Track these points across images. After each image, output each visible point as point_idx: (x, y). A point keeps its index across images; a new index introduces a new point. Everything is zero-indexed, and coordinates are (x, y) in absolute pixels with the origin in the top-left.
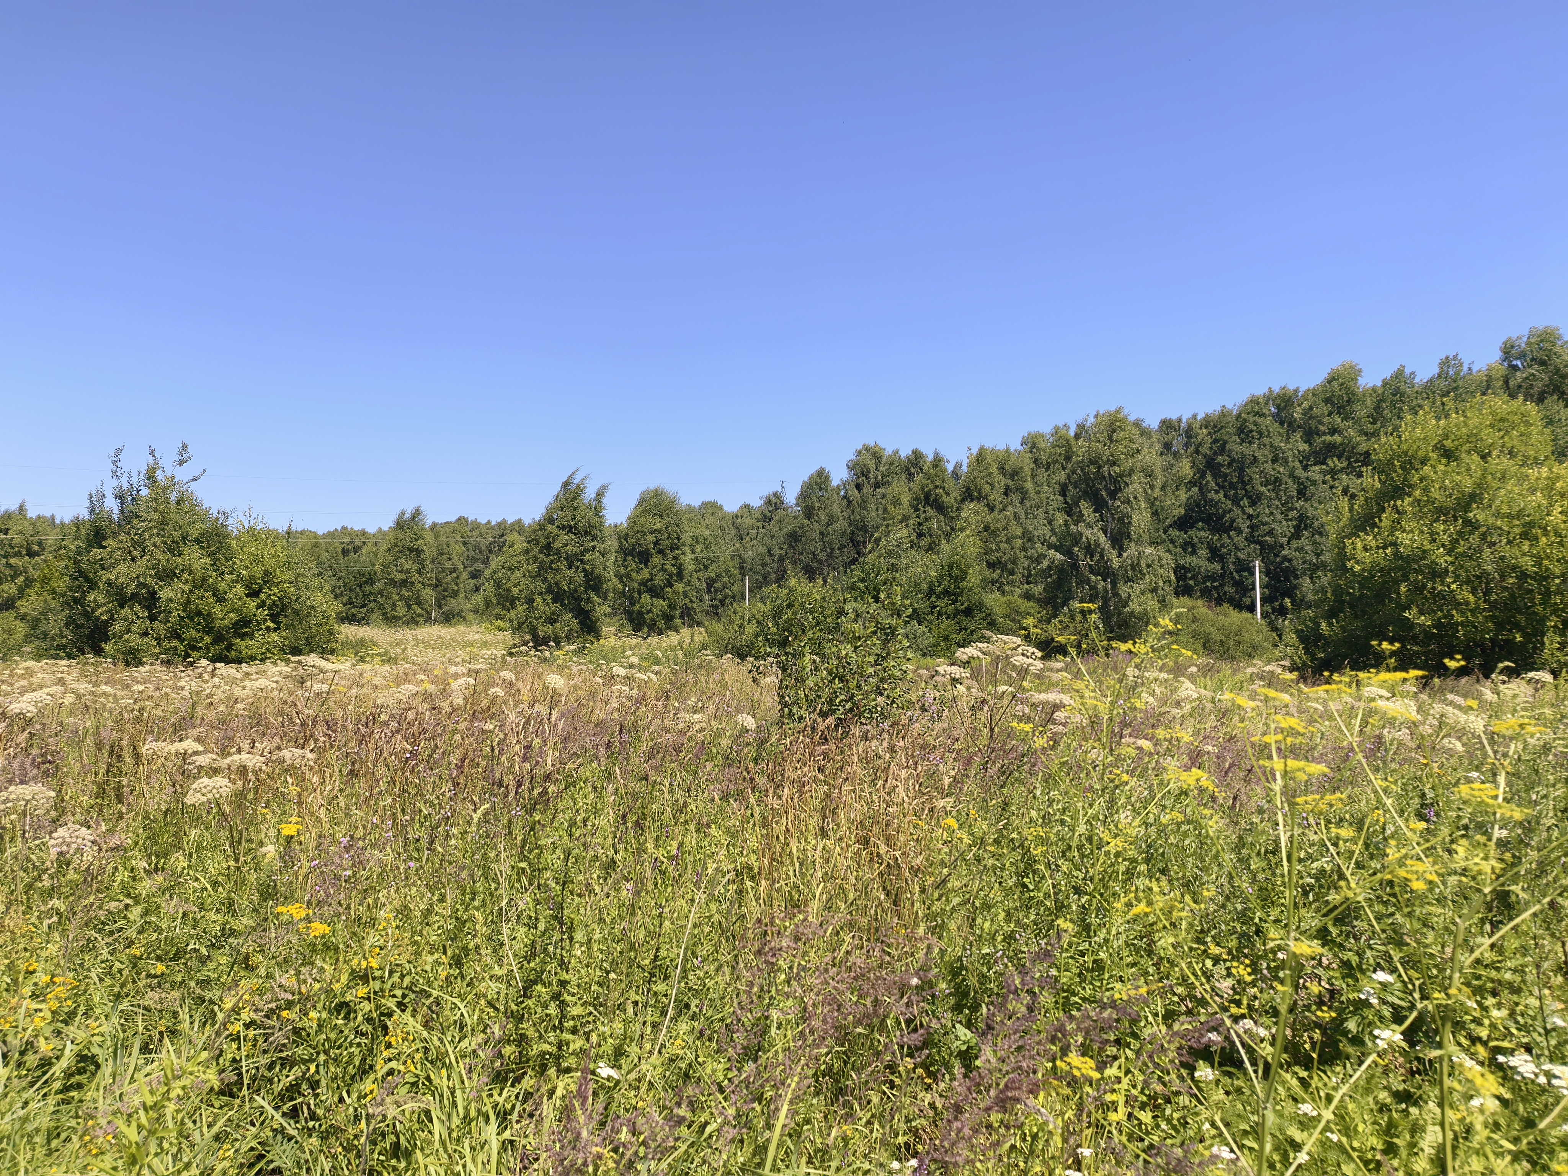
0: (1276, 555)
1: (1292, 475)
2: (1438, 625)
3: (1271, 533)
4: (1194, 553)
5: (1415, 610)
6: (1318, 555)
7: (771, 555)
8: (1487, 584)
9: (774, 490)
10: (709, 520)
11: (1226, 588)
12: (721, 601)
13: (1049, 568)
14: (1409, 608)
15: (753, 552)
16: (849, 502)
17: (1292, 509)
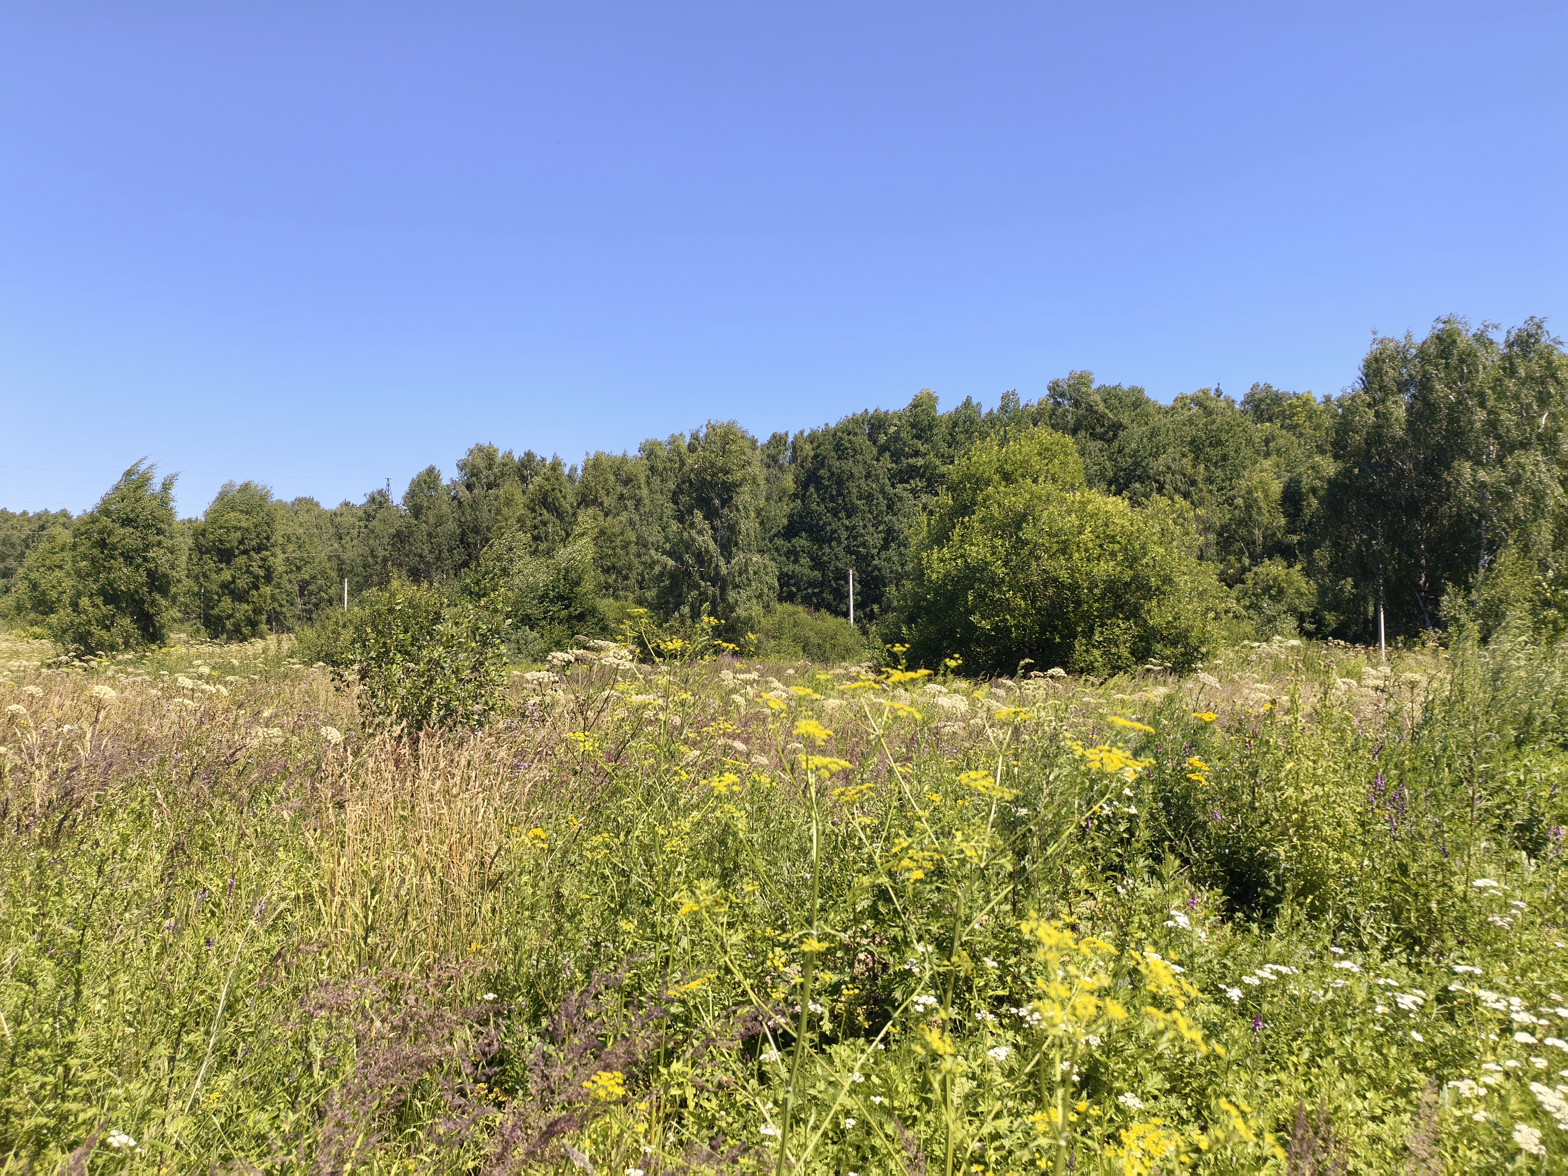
0: (868, 565)
1: (883, 491)
2: (995, 628)
3: (864, 545)
4: (796, 561)
5: (978, 616)
6: (903, 565)
7: (374, 557)
8: (1034, 592)
9: (379, 488)
10: (303, 517)
11: (824, 595)
12: (316, 605)
13: (662, 574)
14: (974, 614)
15: (353, 552)
16: (460, 502)
17: (880, 523)
